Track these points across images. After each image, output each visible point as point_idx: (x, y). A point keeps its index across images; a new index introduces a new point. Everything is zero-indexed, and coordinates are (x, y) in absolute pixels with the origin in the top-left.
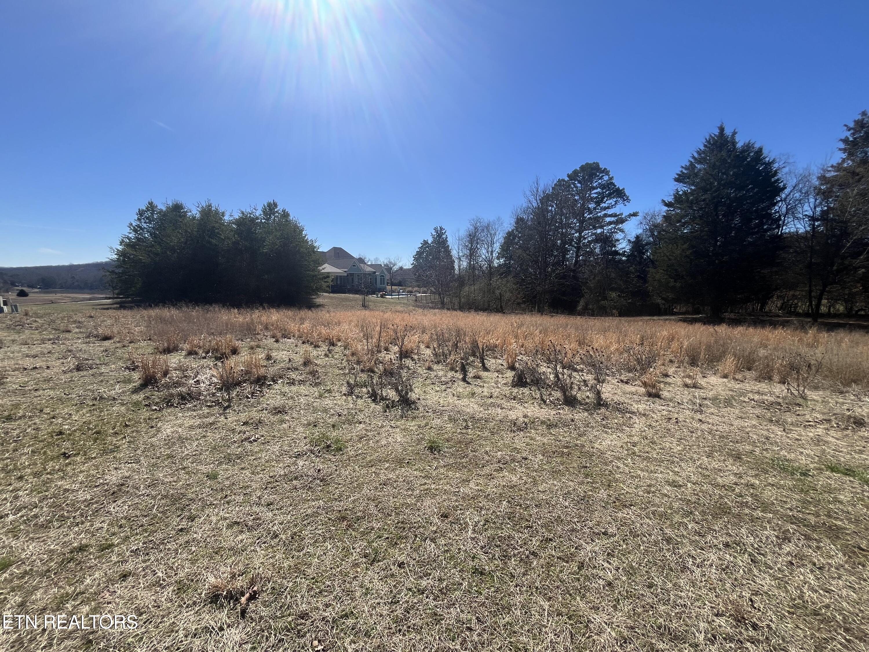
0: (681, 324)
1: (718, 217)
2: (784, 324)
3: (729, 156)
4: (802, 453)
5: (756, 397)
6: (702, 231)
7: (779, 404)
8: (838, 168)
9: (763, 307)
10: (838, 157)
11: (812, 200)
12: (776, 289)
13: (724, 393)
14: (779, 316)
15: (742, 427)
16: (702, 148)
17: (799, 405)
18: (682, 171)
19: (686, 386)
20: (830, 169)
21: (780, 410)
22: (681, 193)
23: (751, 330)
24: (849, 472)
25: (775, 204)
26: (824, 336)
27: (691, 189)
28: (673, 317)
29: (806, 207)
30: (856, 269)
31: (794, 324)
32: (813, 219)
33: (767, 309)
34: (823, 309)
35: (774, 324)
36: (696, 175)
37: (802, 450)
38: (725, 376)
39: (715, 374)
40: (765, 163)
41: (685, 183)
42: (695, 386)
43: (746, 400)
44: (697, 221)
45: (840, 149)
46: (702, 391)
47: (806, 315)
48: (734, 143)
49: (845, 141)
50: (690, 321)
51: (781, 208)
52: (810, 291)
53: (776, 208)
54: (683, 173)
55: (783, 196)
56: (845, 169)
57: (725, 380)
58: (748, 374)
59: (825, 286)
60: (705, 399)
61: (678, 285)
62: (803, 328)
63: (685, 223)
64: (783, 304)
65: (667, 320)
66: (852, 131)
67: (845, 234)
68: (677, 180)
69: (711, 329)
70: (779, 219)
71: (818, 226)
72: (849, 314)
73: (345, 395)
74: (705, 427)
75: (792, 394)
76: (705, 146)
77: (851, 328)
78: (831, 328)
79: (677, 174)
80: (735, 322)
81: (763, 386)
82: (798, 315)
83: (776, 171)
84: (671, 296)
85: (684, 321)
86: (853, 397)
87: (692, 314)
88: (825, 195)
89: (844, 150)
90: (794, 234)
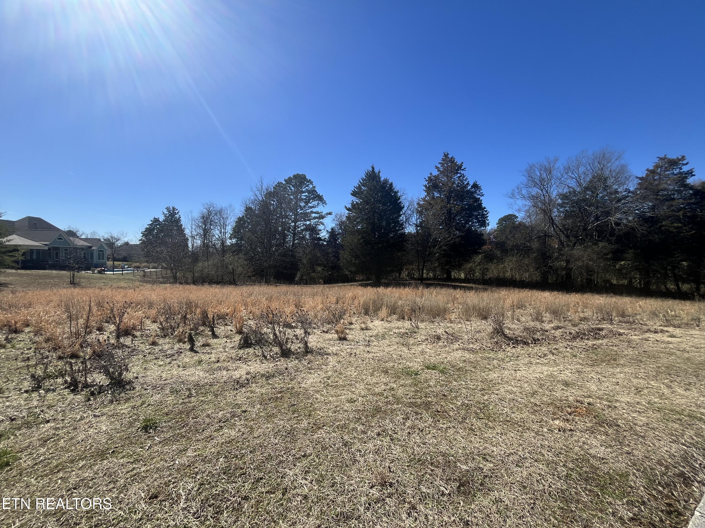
0: (360, 287)
1: (375, 220)
2: (409, 285)
3: (378, 185)
4: (416, 361)
5: (397, 331)
6: (367, 228)
7: (407, 333)
8: (424, 200)
9: (399, 275)
10: (423, 194)
11: (415, 215)
12: (405, 265)
13: (381, 331)
14: (407, 280)
15: (389, 352)
16: (364, 177)
17: (415, 332)
18: (354, 189)
19: (362, 329)
20: (421, 200)
21: (407, 337)
22: (355, 203)
23: (394, 289)
24: (434, 368)
25: (400, 216)
26: (426, 291)
27: (360, 201)
28: (355, 283)
29: (413, 219)
30: (435, 254)
31: (413, 285)
32: (417, 226)
33: (402, 276)
34: (425, 275)
35: (405, 285)
36: (362, 193)
37: (416, 360)
38: (382, 320)
39: (378, 319)
40: (394, 192)
41: (357, 197)
42: (367, 329)
43: (392, 333)
44: (364, 221)
45: (424, 190)
46: (371, 331)
47: (418, 279)
48: (379, 178)
49: (425, 186)
50: (364, 285)
51: (403, 218)
52: (419, 266)
53: (401, 218)
54: (355, 191)
55: (404, 212)
56: (427, 201)
57: (382, 322)
58: (395, 317)
59: (424, 263)
60: (372, 336)
61: (357, 262)
62: (417, 287)
63: (358, 222)
64: (408, 273)
65: (351, 285)
66: (427, 182)
67: (430, 235)
68: (352, 194)
69: (375, 290)
70: (402, 224)
71: (419, 230)
72: (435, 278)
73: (26, 392)
74: (370, 355)
75: (413, 326)
76: (366, 176)
77: (436, 286)
78: (428, 286)
79: (352, 191)
80: (387, 285)
81: (400, 324)
82: (415, 279)
83: (399, 197)
84: (353, 269)
85: (361, 285)
86: (437, 324)
87: (366, 281)
88: (420, 213)
89: (426, 191)
90: (410, 234)
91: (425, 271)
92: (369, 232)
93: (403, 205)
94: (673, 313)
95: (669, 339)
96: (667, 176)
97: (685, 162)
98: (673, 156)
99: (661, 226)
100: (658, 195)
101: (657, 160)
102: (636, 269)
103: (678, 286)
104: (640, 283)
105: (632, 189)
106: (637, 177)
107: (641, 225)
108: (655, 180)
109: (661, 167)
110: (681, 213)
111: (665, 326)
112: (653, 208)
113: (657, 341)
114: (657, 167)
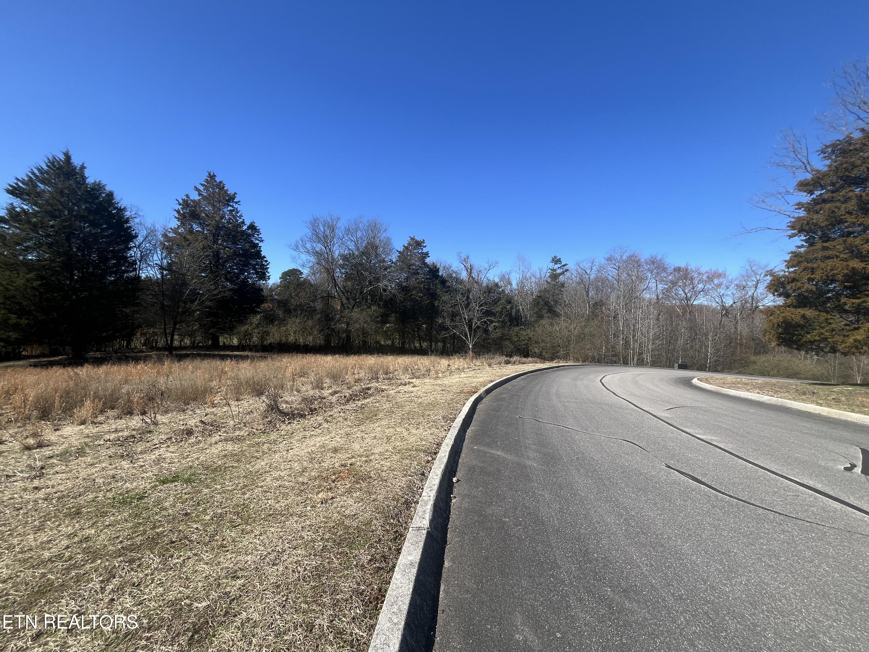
2: (145, 359)
7: (133, 437)
8: (175, 231)
9: (128, 344)
10: (175, 223)
11: (159, 252)
12: (139, 326)
14: (142, 351)
17: (150, 432)
18: (17, 184)
19: (28, 448)
20: (170, 230)
21: (133, 442)
22: (18, 209)
23: (115, 368)
25: (130, 249)
27: (33, 209)
29: (155, 258)
31: (154, 358)
32: (162, 268)
33: (133, 346)
35: (137, 360)
36: (39, 195)
38: (83, 423)
39: (72, 423)
40: (116, 208)
41: (24, 200)
42: (40, 445)
43: (102, 442)
44: (45, 248)
45: (175, 217)
46: (50, 448)
47: (164, 349)
48: (84, 178)
49: (178, 212)
51: (134, 253)
52: (165, 329)
54: (19, 186)
55: (137, 243)
56: (179, 234)
57: (82, 427)
58: (110, 413)
59: (175, 324)
62: (160, 360)
63: (27, 247)
64: (146, 340)
66: (181, 206)
68: (8, 192)
69: (70, 371)
70: (134, 263)
71: (166, 275)
74: (41, 494)
75: (146, 422)
76: (48, 166)
79: (11, 186)
80: (98, 362)
82: (159, 349)
88: (169, 250)
89: (179, 219)
90: (149, 279)
91: (176, 337)
92: (58, 269)
93: (136, 233)
94: (416, 367)
95: (412, 389)
96: (415, 253)
97: (424, 245)
98: (418, 238)
99: (412, 295)
100: (410, 269)
101: (409, 239)
102: (397, 331)
103: (420, 344)
104: (399, 343)
105: (394, 260)
106: (398, 251)
107: (399, 293)
108: (408, 255)
109: (412, 245)
110: (422, 285)
111: (412, 379)
112: (407, 279)
113: (405, 392)
114: (409, 244)
